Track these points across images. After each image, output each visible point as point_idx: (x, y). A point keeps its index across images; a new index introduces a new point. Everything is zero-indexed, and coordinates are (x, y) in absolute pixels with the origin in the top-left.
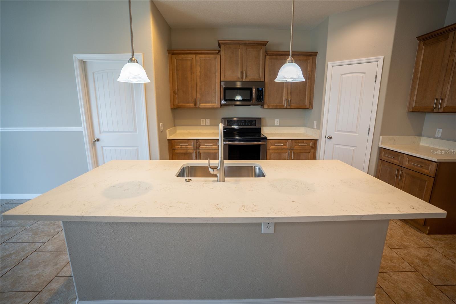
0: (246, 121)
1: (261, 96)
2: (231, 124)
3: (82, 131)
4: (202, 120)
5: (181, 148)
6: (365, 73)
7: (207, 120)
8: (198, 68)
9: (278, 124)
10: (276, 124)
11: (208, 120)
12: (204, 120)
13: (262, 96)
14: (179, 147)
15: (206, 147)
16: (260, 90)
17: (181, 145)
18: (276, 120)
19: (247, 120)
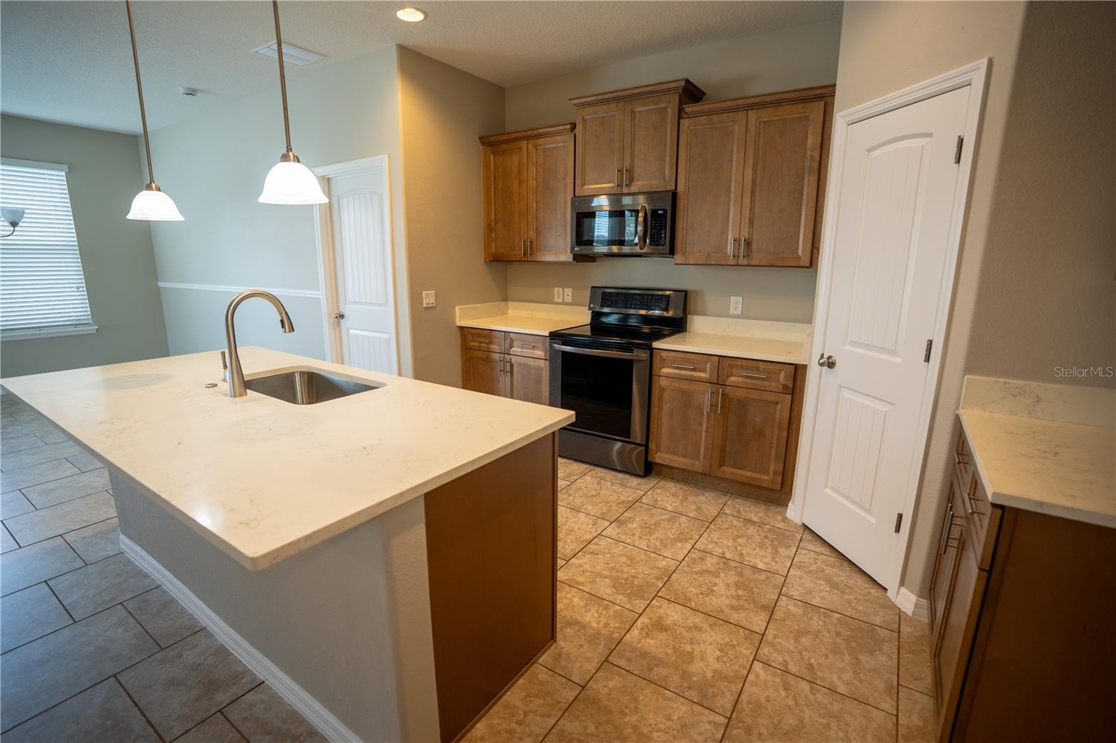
0: (646, 297)
1: (661, 232)
2: (610, 303)
3: (320, 299)
4: (556, 289)
5: (478, 347)
6: (930, 135)
7: (566, 289)
8: (532, 171)
9: (739, 312)
10: (732, 311)
11: (569, 291)
12: (561, 289)
13: (663, 231)
14: (477, 344)
15: (522, 352)
16: (661, 214)
17: (480, 342)
18: (733, 299)
19: (648, 295)
